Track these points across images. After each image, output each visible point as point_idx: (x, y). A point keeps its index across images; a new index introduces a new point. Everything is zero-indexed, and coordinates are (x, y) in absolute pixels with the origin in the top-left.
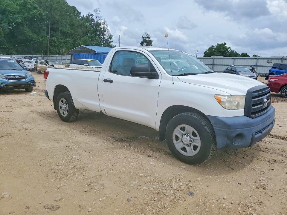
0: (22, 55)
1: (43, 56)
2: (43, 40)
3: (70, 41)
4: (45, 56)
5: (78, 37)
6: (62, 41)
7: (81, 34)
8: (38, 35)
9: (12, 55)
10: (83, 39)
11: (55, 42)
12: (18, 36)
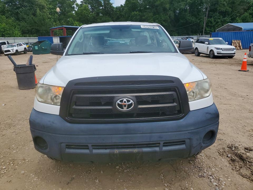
0: (181, 36)
1: (199, 36)
2: (200, 21)
3: (227, 20)
4: (200, 36)
5: (238, 14)
6: (219, 20)
7: (242, 11)
8: (197, 18)
9: (174, 37)
10: (242, 16)
11: (211, 23)
12: (180, 20)
